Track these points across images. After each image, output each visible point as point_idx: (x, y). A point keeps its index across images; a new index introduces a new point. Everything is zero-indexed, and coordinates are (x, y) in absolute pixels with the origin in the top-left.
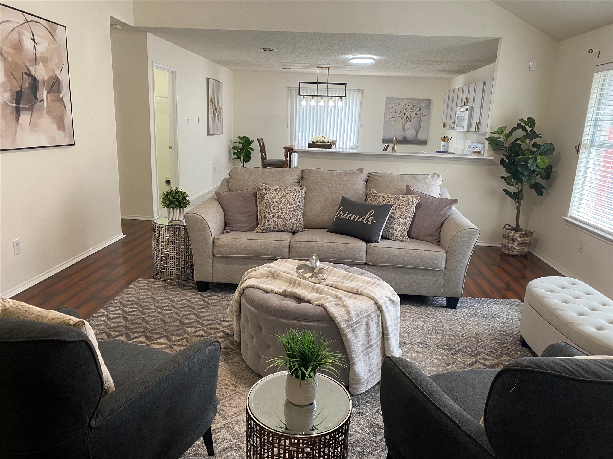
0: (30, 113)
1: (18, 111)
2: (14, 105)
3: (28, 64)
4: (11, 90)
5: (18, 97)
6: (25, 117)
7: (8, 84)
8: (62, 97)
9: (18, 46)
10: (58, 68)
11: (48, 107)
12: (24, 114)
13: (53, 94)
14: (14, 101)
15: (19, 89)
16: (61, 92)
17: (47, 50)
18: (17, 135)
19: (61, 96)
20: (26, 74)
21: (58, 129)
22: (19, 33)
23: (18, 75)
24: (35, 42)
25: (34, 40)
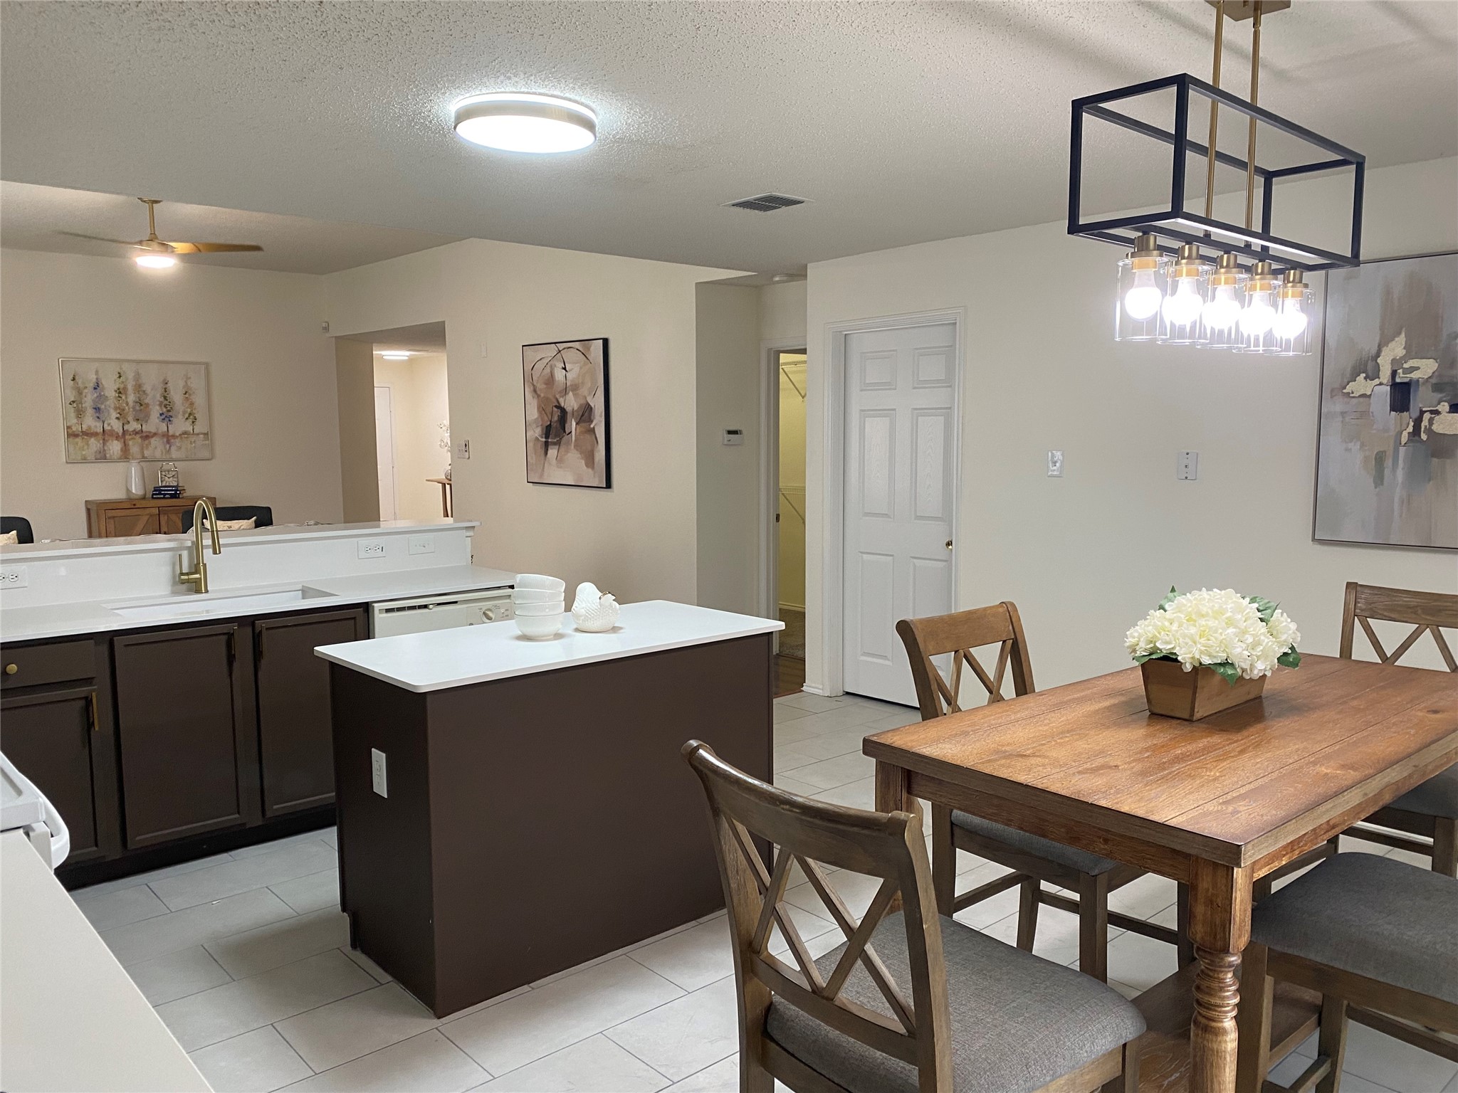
0: (558, 447)
1: (547, 445)
2: (544, 440)
3: (558, 396)
4: (542, 425)
5: (548, 431)
6: (553, 452)
7: (540, 419)
8: (594, 428)
9: (550, 380)
10: (590, 394)
11: (575, 440)
12: (551, 449)
13: (583, 424)
14: (544, 436)
15: (549, 423)
16: (592, 422)
17: (579, 375)
18: (545, 470)
19: (592, 426)
20: (556, 406)
21: (586, 466)
22: (551, 366)
23: (549, 410)
24: (566, 371)
25: (565, 369)
